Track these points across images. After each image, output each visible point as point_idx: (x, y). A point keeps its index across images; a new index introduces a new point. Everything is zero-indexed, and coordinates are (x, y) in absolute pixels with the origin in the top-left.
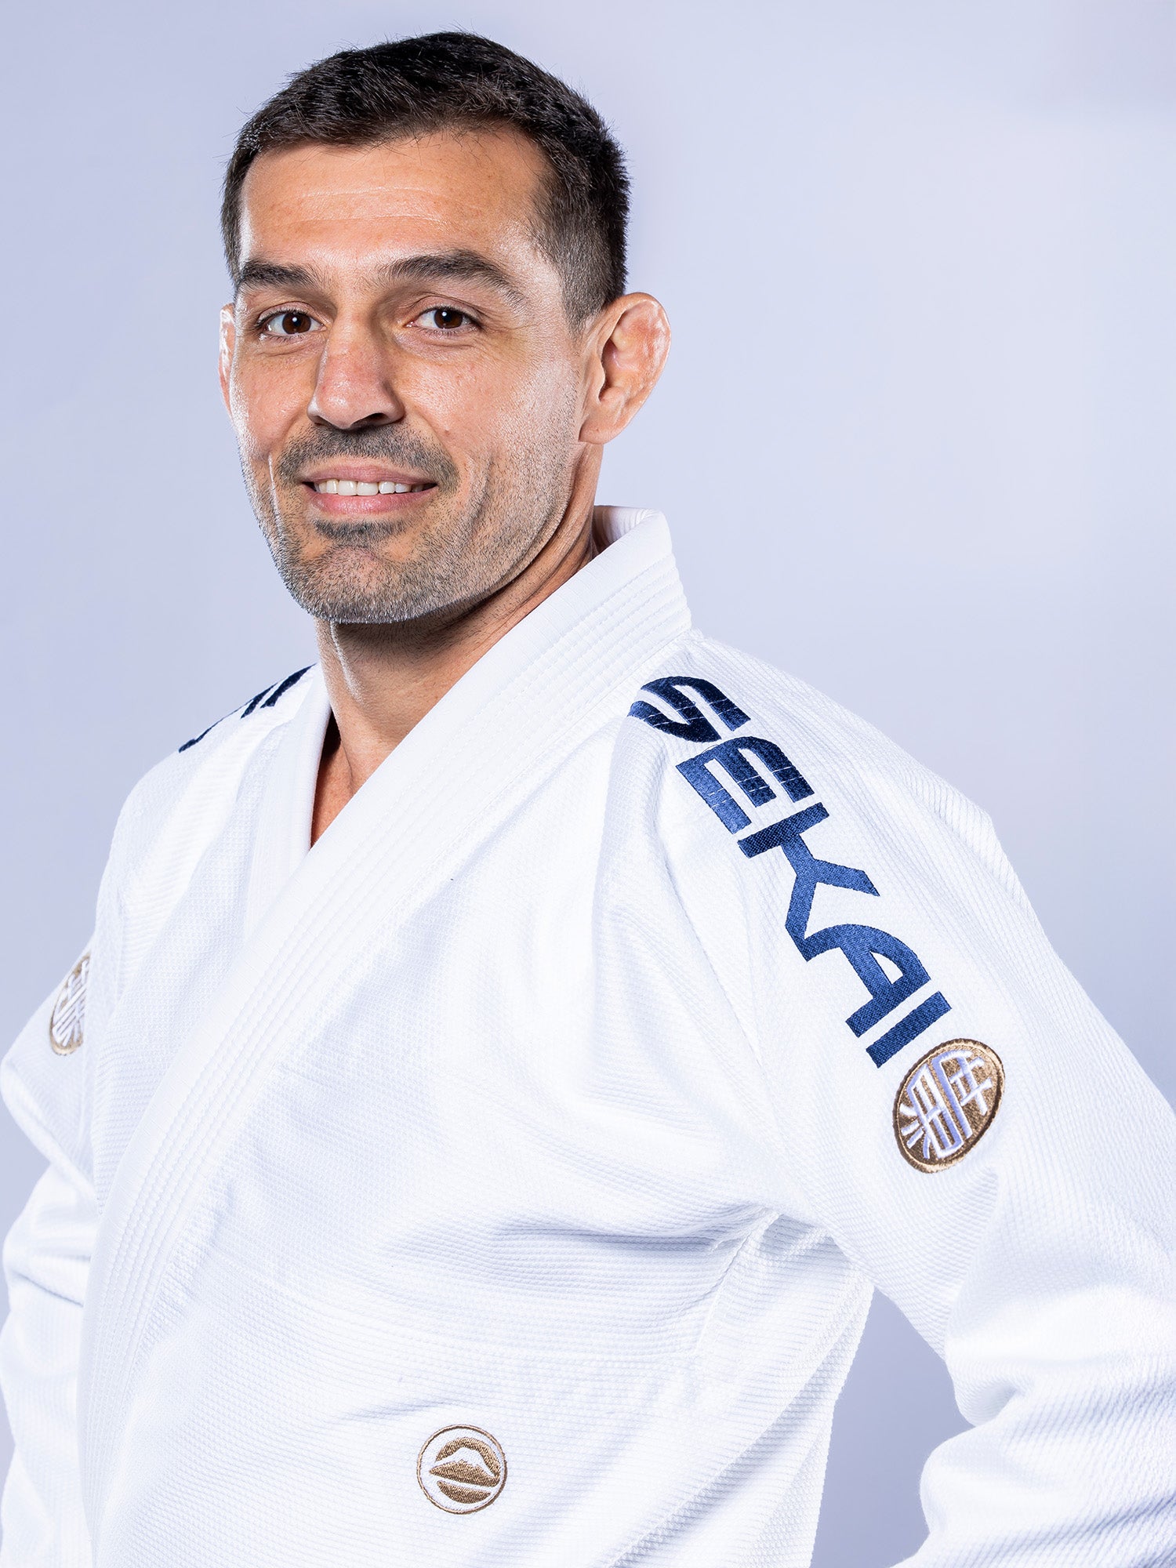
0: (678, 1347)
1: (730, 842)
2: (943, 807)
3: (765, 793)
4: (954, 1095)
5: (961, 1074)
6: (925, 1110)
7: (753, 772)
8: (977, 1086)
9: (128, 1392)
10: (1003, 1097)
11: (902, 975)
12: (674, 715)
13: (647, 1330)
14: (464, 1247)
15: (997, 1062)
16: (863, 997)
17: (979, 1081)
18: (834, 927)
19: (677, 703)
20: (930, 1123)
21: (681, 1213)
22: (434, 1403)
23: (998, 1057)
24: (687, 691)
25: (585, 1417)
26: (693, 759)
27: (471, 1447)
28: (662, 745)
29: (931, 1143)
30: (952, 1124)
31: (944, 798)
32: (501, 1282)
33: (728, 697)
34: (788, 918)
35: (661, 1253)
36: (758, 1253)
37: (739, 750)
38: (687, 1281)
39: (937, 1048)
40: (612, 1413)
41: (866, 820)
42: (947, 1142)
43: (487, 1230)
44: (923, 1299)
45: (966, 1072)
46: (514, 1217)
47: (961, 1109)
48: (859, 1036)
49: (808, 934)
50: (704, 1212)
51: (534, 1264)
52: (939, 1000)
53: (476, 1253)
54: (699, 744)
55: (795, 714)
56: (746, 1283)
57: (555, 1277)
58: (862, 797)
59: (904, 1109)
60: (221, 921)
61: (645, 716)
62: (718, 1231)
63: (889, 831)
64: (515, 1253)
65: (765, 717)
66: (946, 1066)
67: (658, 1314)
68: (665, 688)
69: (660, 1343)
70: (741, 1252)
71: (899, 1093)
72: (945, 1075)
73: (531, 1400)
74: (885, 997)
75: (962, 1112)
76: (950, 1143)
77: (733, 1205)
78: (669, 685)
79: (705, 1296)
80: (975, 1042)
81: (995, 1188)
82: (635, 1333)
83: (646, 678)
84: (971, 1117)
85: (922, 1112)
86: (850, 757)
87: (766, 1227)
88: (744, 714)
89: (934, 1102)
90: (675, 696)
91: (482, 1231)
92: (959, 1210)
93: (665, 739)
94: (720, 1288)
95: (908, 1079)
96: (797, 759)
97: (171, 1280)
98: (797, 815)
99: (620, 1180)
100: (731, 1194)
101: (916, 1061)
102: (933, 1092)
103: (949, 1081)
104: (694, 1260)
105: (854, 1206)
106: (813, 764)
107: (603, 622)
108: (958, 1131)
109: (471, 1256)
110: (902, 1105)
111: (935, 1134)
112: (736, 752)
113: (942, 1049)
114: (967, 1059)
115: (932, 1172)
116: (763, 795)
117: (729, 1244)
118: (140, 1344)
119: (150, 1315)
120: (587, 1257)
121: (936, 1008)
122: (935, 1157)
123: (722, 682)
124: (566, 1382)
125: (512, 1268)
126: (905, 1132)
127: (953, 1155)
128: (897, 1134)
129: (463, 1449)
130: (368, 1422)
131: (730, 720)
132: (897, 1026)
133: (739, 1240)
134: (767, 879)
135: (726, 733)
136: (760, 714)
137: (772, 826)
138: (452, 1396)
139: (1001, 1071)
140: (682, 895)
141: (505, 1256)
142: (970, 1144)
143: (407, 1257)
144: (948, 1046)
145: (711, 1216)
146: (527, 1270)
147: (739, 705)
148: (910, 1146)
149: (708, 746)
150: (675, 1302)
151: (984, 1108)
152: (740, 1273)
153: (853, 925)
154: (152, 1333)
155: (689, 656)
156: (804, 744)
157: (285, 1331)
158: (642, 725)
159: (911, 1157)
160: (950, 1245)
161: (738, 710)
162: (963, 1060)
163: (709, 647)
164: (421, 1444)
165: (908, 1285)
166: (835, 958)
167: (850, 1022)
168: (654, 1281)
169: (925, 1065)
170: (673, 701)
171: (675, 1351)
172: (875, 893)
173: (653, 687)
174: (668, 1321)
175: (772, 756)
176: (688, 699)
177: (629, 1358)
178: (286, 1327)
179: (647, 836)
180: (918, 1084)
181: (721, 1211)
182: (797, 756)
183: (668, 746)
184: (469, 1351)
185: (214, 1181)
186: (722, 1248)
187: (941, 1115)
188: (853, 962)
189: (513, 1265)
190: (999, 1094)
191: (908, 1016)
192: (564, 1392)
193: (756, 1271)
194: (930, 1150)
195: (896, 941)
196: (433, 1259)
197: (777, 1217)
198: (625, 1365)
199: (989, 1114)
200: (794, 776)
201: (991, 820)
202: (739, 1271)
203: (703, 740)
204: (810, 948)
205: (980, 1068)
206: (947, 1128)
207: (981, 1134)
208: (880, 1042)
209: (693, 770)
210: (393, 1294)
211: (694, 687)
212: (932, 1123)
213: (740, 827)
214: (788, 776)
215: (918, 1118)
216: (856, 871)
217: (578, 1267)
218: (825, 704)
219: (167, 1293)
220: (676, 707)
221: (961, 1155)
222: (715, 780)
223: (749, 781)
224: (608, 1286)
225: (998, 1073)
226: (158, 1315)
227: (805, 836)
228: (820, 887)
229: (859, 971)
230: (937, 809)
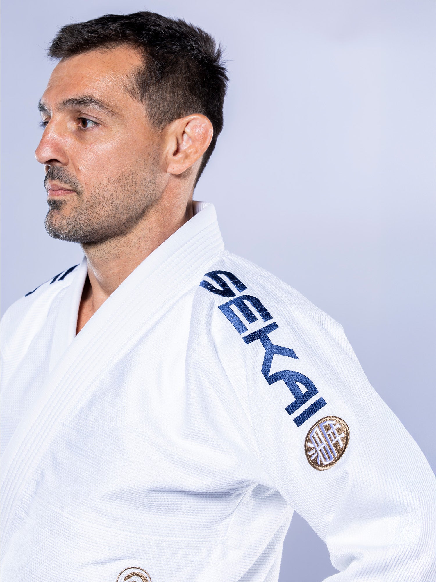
0: (219, 535)
1: (239, 337)
2: (324, 323)
3: (253, 318)
4: (329, 439)
5: (331, 431)
6: (318, 445)
7: (248, 309)
8: (338, 436)
9: (3, 552)
10: (349, 440)
11: (307, 390)
12: (217, 286)
13: (207, 529)
14: (134, 497)
15: (346, 426)
16: (292, 399)
17: (339, 434)
18: (281, 372)
19: (219, 281)
20: (320, 450)
21: (220, 484)
22: (123, 558)
23: (346, 424)
24: (223, 277)
25: (182, 563)
26: (225, 304)
27: (138, 575)
28: (212, 298)
29: (321, 459)
30: (329, 451)
31: (324, 319)
32: (149, 510)
33: (239, 279)
34: (262, 368)
35: (212, 499)
36: (250, 498)
37: (243, 300)
38: (222, 510)
39: (322, 419)
40: (193, 561)
41: (293, 329)
42: (327, 458)
43: (144, 490)
44: (318, 519)
45: (334, 430)
46: (154, 486)
47: (332, 445)
48: (290, 415)
49: (270, 374)
50: (230, 484)
51: (162, 503)
52: (322, 400)
53: (139, 499)
54: (227, 298)
55: (265, 285)
56: (245, 510)
57: (170, 508)
58: (292, 320)
59: (309, 444)
60: (40, 365)
61: (206, 287)
62: (235, 490)
63: (302, 334)
64: (154, 499)
65: (253, 287)
66: (325, 427)
67: (211, 522)
68: (214, 275)
69: (212, 534)
70: (243, 498)
71: (307, 437)
72: (325, 431)
73: (161, 557)
74: (301, 399)
75: (333, 446)
76: (328, 459)
77: (241, 481)
78: (215, 274)
79: (229, 515)
80: (337, 418)
81: (347, 478)
82: (202, 530)
83: (207, 270)
84: (336, 448)
85: (316, 446)
86: (287, 304)
87: (253, 488)
88: (245, 286)
89: (321, 442)
90: (218, 278)
91: (141, 491)
92: (333, 486)
93: (214, 296)
94: (235, 512)
95: (310, 432)
96: (266, 304)
97: (20, 508)
98: (266, 327)
99: (196, 471)
100: (240, 476)
101: (313, 425)
102: (320, 438)
103: (327, 434)
104: (225, 501)
105: (291, 482)
106: (272, 307)
107: (190, 248)
108: (331, 454)
109: (137, 500)
110: (308, 443)
111: (322, 455)
112: (242, 302)
113: (323, 420)
114: (334, 425)
115: (321, 470)
116: (252, 319)
117: (239, 495)
118: (7, 533)
119: (11, 522)
120: (183, 500)
121: (321, 403)
122: (323, 464)
123: (236, 273)
124: (174, 549)
125: (153, 505)
126: (310, 453)
127: (330, 464)
128: (307, 454)
129: (135, 576)
130: (97, 566)
131: (240, 288)
132: (305, 411)
133: (243, 493)
134: (254, 352)
135: (238, 294)
136: (251, 286)
137: (256, 331)
138: (130, 555)
139: (348, 430)
140: (220, 358)
141: (151, 500)
142: (336, 460)
143: (112, 501)
144: (326, 419)
145: (232, 485)
146: (159, 505)
147: (243, 282)
148: (312, 459)
149: (231, 299)
150: (217, 518)
151: (342, 445)
152: (243, 506)
153: (288, 371)
154: (12, 528)
155: (223, 262)
156: (269, 298)
157: (63, 530)
158: (205, 290)
159: (313, 464)
160: (329, 499)
161: (243, 284)
162: (332, 425)
163: (231, 258)
164: (118, 574)
165: (312, 514)
166: (281, 384)
167: (287, 409)
168: (209, 510)
169: (317, 426)
170: (217, 281)
171: (217, 537)
172: (297, 358)
173: (209, 275)
174: (214, 525)
175: (256, 303)
176: (223, 280)
177: (200, 540)
178: (64, 528)
179: (206, 335)
180: (314, 434)
181: (236, 483)
182: (266, 303)
183: (215, 299)
184: (136, 537)
185: (36, 469)
186: (236, 497)
187: (324, 447)
188: (288, 385)
189: (153, 504)
190: (347, 439)
191: (310, 407)
192: (174, 553)
193: (249, 505)
194: (320, 461)
195: (305, 377)
196: (122, 501)
197: (258, 484)
198: (198, 543)
199: (344, 447)
200: (265, 311)
201: (343, 327)
202: (242, 505)
203: (229, 296)
204: (271, 380)
205: (339, 428)
206: (326, 452)
207: (341, 456)
208: (299, 417)
209: (224, 308)
210: (106, 515)
211: (225, 275)
212: (321, 450)
213: (243, 332)
214: (262, 311)
215: (315, 448)
216: (289, 349)
217: (179, 504)
218: (277, 281)
219: (18, 513)
220: (218, 283)
221: (333, 464)
222: (233, 313)
223: (247, 313)
224: (191, 512)
225: (347, 431)
226: (14, 521)
227: (269, 335)
228: (275, 355)
229: (290, 389)
230: (322, 324)
